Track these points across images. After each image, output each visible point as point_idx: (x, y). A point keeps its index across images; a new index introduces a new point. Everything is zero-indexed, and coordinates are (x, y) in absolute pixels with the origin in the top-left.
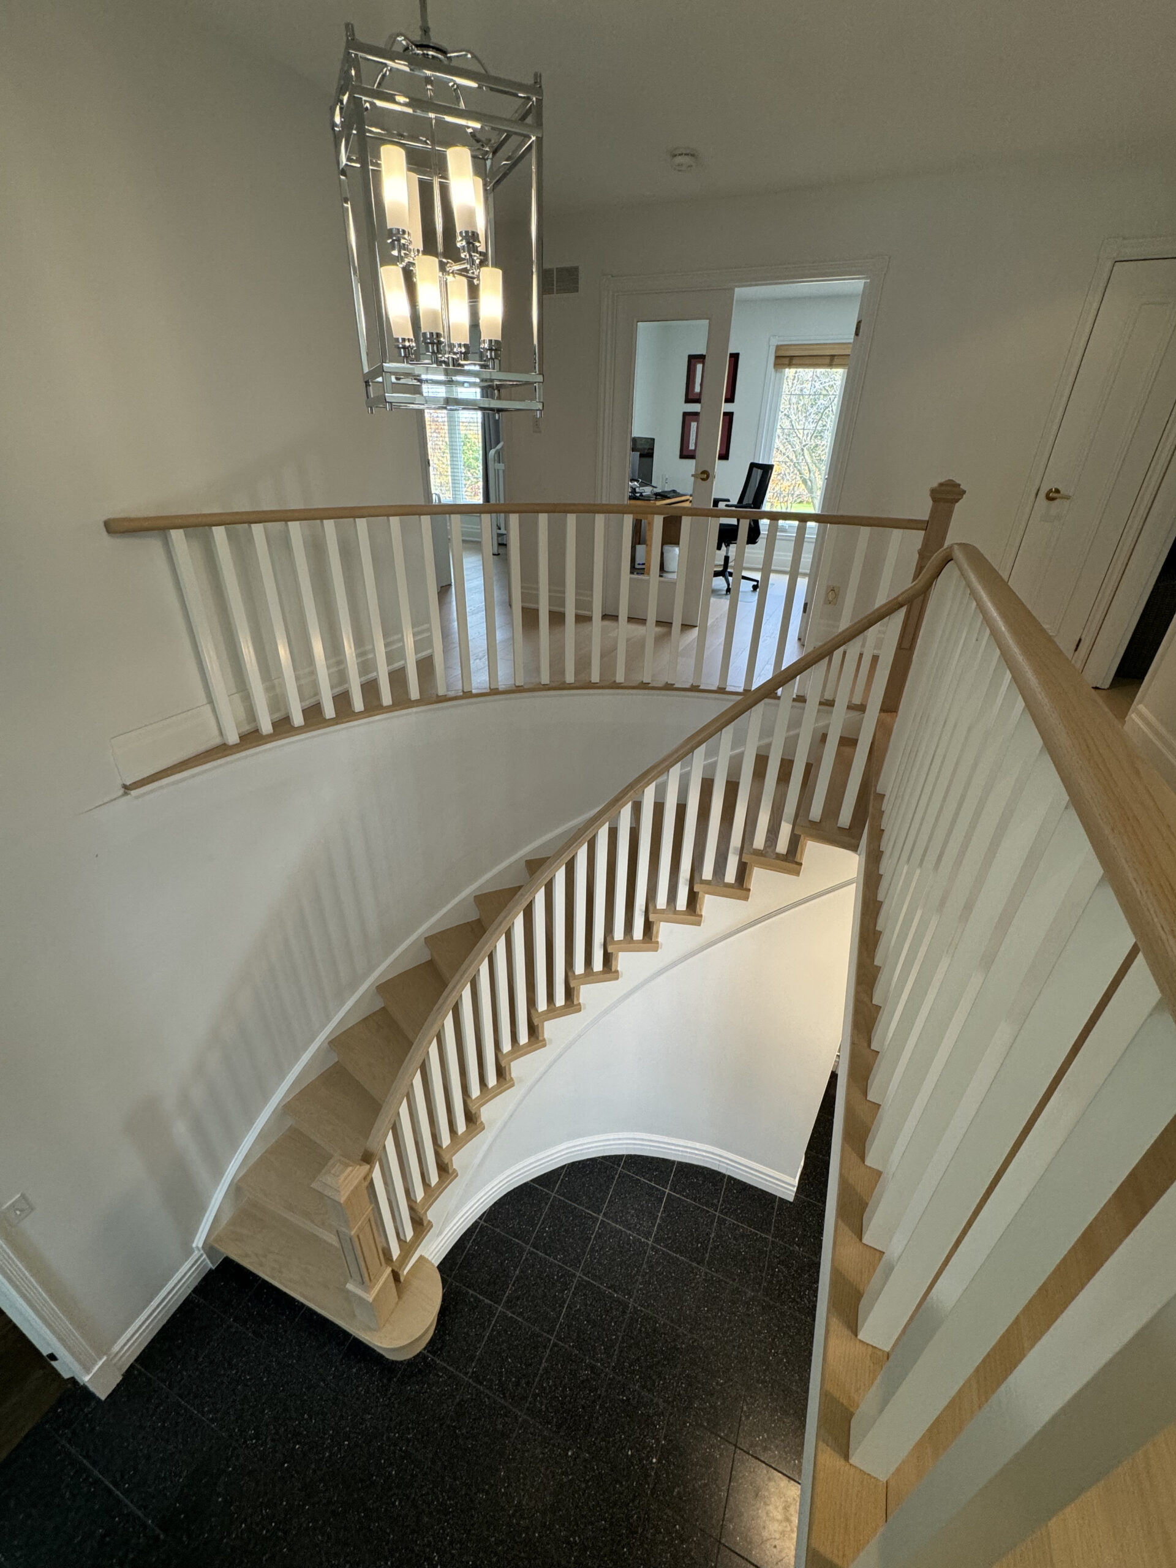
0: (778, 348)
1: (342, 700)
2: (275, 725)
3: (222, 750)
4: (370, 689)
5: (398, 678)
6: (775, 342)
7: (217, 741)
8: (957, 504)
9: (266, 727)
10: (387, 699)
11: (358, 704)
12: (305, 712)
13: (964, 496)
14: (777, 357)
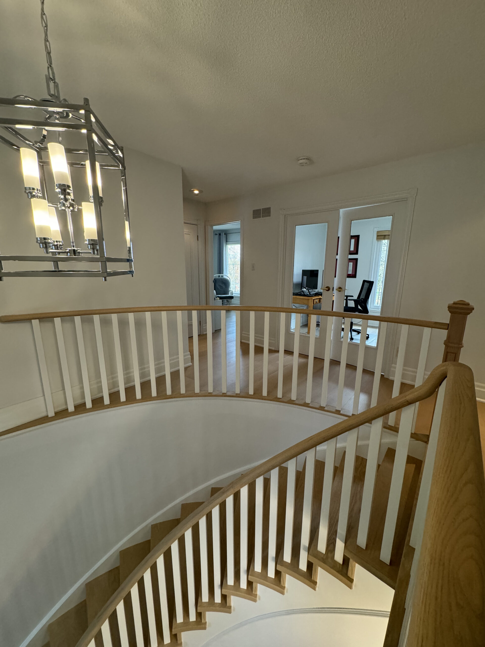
0: (378, 232)
1: (114, 396)
2: (76, 407)
3: (45, 420)
4: (130, 390)
5: (145, 385)
6: (376, 230)
7: (44, 414)
8: (468, 316)
9: (71, 409)
10: (139, 395)
11: (123, 398)
12: (93, 401)
13: (473, 311)
14: (378, 236)
